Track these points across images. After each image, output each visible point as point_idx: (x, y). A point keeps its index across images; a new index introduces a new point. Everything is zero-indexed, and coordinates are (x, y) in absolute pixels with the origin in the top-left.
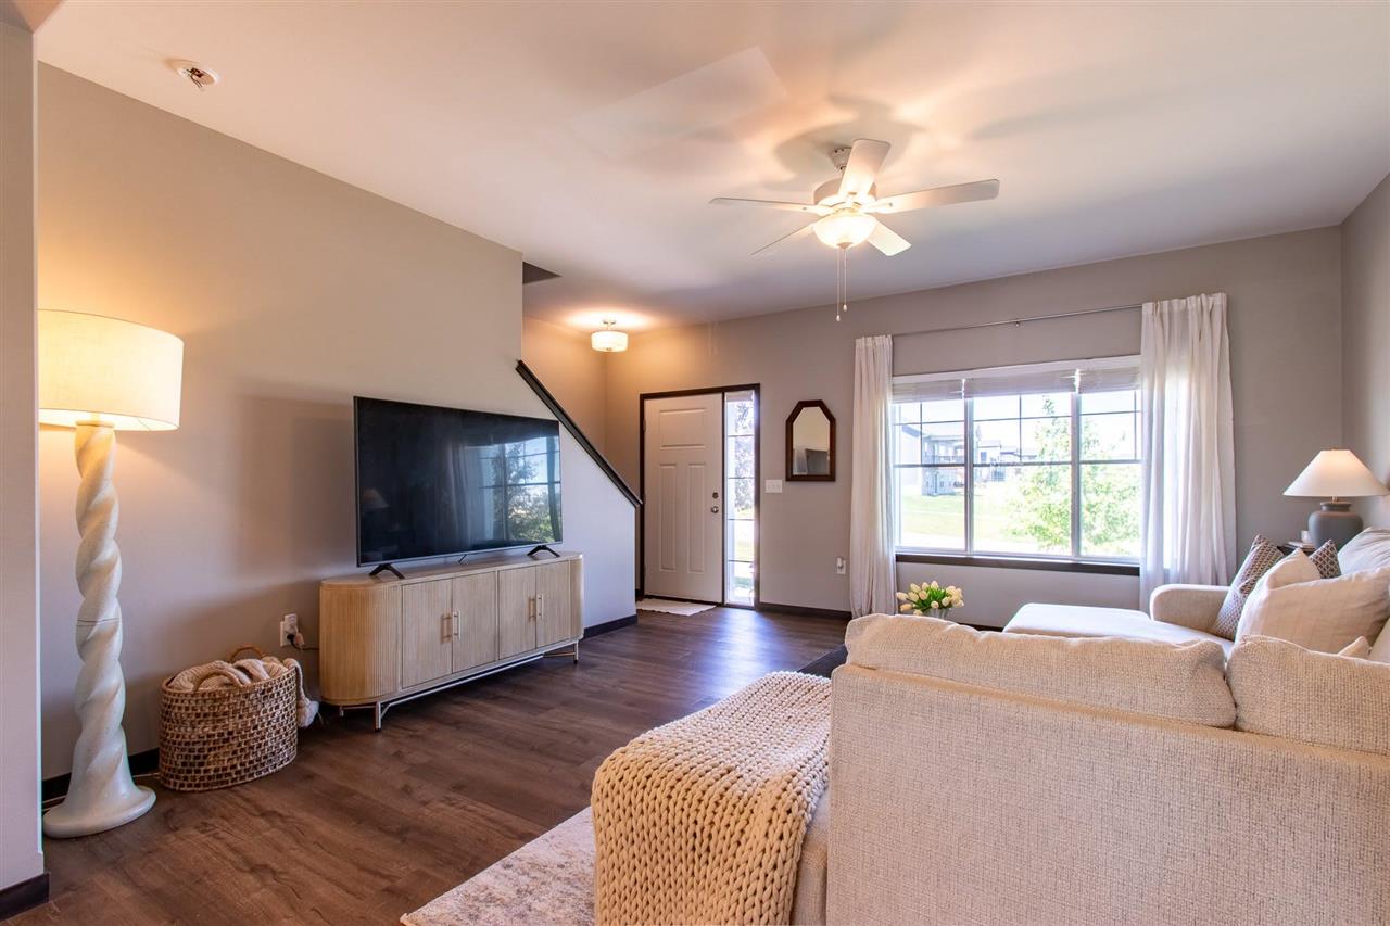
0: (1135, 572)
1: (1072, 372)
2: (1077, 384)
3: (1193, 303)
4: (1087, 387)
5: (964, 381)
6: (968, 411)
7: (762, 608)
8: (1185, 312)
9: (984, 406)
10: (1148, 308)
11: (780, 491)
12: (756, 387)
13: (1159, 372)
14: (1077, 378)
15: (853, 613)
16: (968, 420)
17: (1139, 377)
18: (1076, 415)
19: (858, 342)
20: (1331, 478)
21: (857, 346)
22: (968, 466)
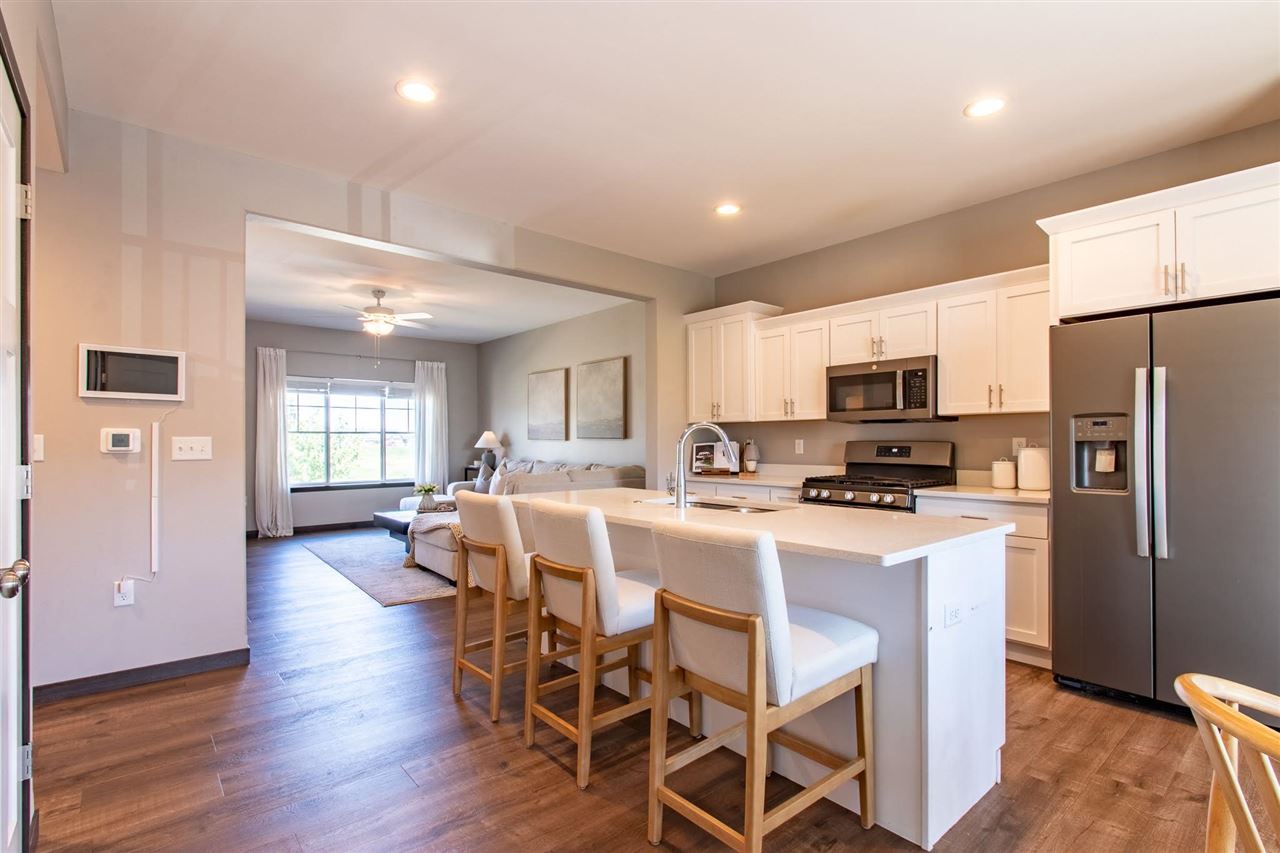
0: (412, 484)
1: (385, 387)
2: (387, 393)
3: (435, 365)
4: (392, 395)
5: (328, 383)
6: (327, 402)
8: (432, 368)
9: (337, 399)
10: (419, 364)
13: (422, 392)
14: (387, 390)
15: (260, 529)
16: (327, 406)
17: (413, 394)
18: (383, 408)
19: (261, 350)
20: (488, 441)
21: (260, 352)
22: (327, 433)
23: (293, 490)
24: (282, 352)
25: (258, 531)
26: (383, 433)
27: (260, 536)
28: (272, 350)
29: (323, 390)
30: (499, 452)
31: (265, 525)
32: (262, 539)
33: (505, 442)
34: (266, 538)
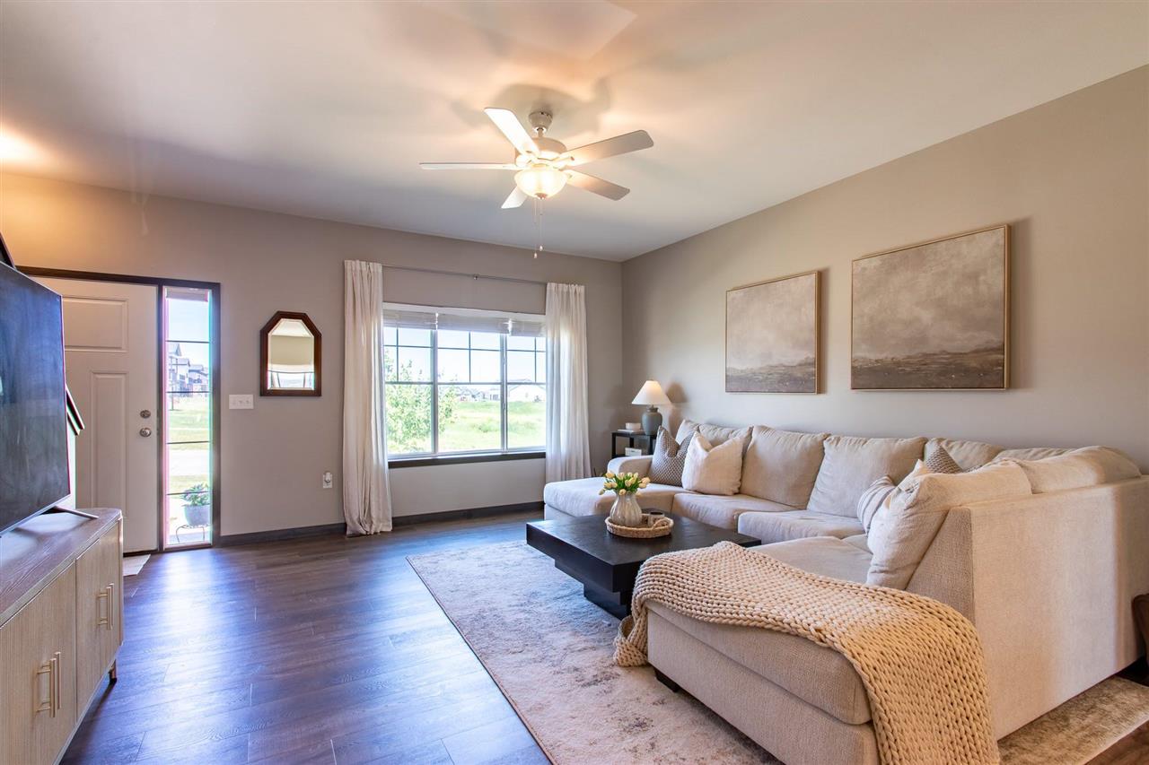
0: (543, 455)
1: (507, 320)
2: (510, 328)
3: (573, 288)
4: (516, 332)
5: (437, 315)
6: (434, 339)
7: (221, 543)
8: (568, 293)
10: (551, 286)
11: (251, 407)
12: (215, 287)
13: (556, 327)
14: (510, 325)
15: (349, 523)
16: (434, 347)
17: (543, 329)
18: (504, 350)
19: (349, 264)
20: (652, 395)
21: (348, 267)
22: (434, 384)
23: (392, 465)
24: (377, 268)
25: (345, 524)
26: (504, 384)
27: (348, 533)
28: (364, 263)
29: (429, 323)
30: (666, 411)
31: (355, 518)
32: (350, 537)
33: (677, 395)
34: (358, 535)
